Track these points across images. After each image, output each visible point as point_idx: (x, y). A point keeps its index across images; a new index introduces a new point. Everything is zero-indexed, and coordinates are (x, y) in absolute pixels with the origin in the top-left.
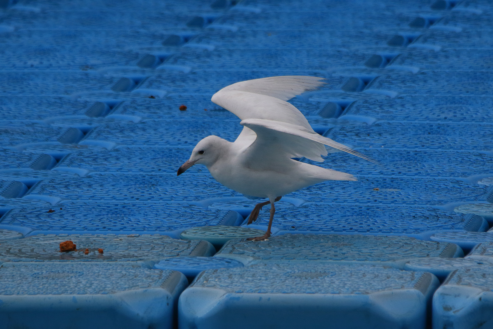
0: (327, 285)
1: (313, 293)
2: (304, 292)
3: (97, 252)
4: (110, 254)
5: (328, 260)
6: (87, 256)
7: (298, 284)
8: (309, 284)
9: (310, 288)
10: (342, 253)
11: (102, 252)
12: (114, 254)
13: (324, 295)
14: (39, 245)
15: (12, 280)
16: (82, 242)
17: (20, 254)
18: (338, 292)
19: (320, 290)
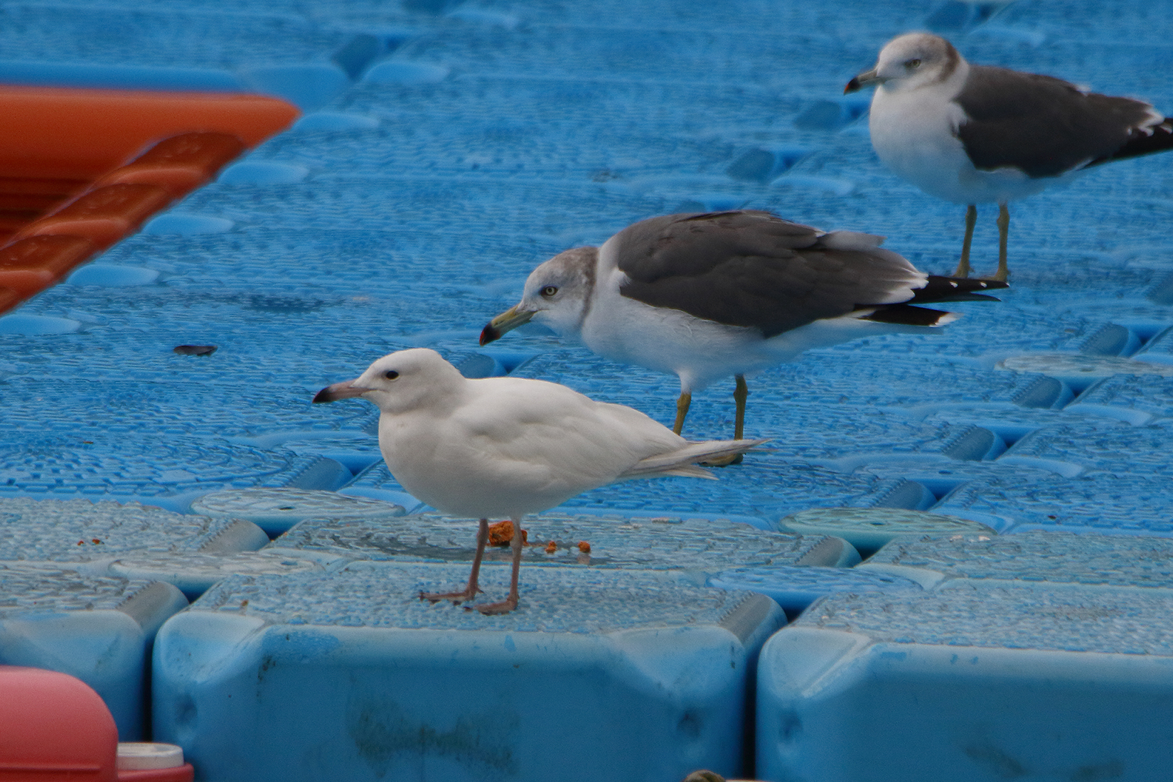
0: (1118, 634)
1: (1082, 650)
2: (1060, 648)
3: (575, 551)
4: (607, 554)
5: (1126, 585)
6: (550, 556)
7: (1048, 629)
8: (1074, 631)
9: (1076, 640)
10: (1162, 574)
11: (586, 549)
12: (616, 555)
13: (1107, 655)
14: (439, 531)
15: (364, 595)
16: (543, 529)
17: (393, 546)
18: (1141, 650)
19: (1099, 646)
